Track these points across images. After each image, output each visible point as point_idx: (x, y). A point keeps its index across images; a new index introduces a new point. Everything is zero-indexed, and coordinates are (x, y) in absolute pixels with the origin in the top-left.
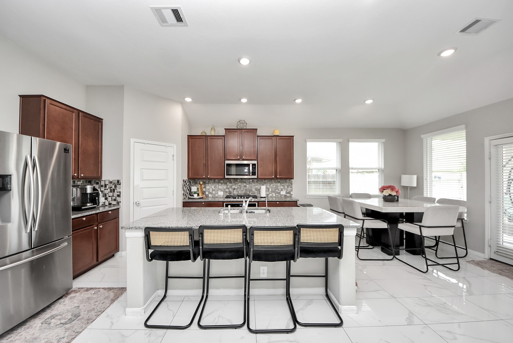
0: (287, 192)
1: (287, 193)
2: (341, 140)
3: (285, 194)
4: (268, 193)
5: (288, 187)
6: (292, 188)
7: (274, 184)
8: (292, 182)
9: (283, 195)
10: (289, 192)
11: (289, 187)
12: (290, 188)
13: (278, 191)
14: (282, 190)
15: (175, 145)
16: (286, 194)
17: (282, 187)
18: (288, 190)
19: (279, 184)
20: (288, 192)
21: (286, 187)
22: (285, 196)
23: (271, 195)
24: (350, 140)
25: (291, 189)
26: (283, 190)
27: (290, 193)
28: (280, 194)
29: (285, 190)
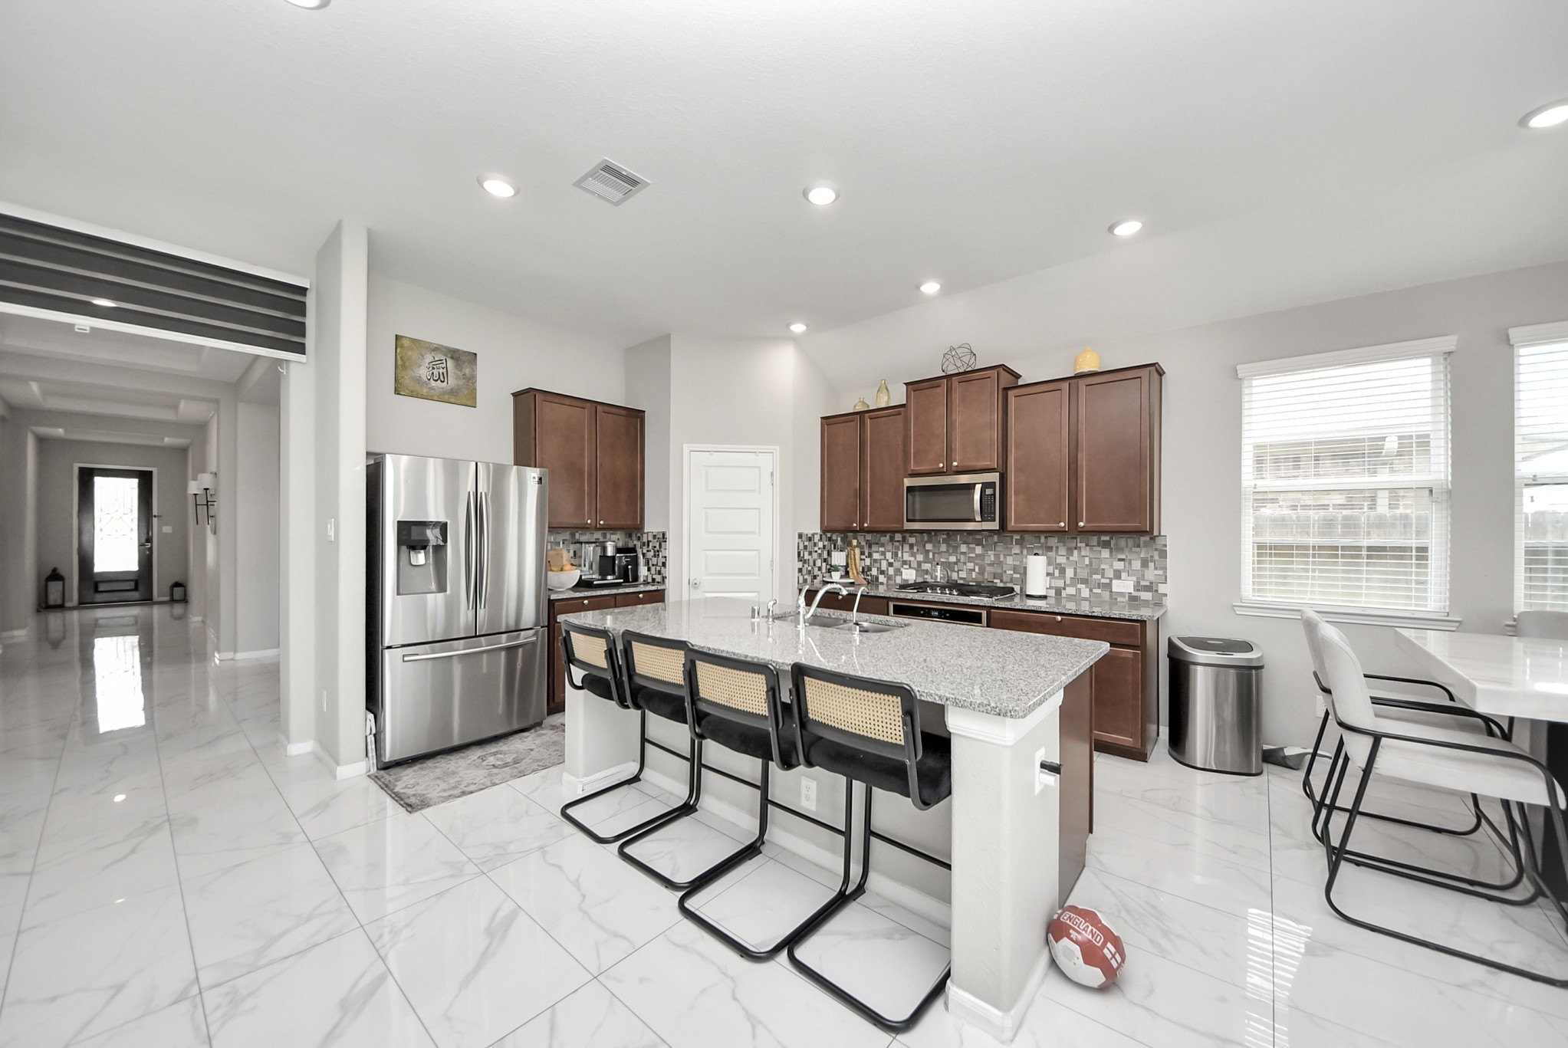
0: (1143, 583)
1: (1138, 587)
2: (1449, 343)
3: (1132, 591)
4: (1060, 583)
5: (1145, 564)
6: (1165, 569)
7: (1083, 553)
8: (1165, 546)
9: (1121, 594)
10: (1151, 583)
11: (1151, 565)
12: (1156, 568)
13: (1099, 577)
14: (1118, 575)
15: (778, 448)
16: (1138, 590)
17: (1119, 565)
18: (1146, 578)
19: (1105, 553)
20: (1148, 584)
21: (1137, 565)
22: (1133, 599)
23: (1071, 591)
24: (1514, 333)
25: (1161, 572)
26: (1124, 575)
27: (1157, 591)
28: (1111, 591)
29: (1129, 578)
